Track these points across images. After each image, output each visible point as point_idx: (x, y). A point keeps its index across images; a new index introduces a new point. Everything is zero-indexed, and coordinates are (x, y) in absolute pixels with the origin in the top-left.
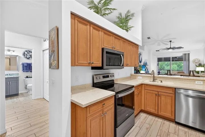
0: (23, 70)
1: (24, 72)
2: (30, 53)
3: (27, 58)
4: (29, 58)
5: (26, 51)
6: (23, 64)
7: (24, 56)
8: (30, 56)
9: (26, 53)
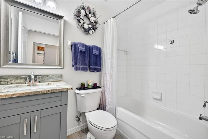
0: (76, 64)
1: (76, 69)
2: (90, 15)
3: (84, 28)
4: (89, 29)
5: (83, 8)
6: (74, 47)
7: (79, 20)
8: (90, 26)
9: (82, 11)
